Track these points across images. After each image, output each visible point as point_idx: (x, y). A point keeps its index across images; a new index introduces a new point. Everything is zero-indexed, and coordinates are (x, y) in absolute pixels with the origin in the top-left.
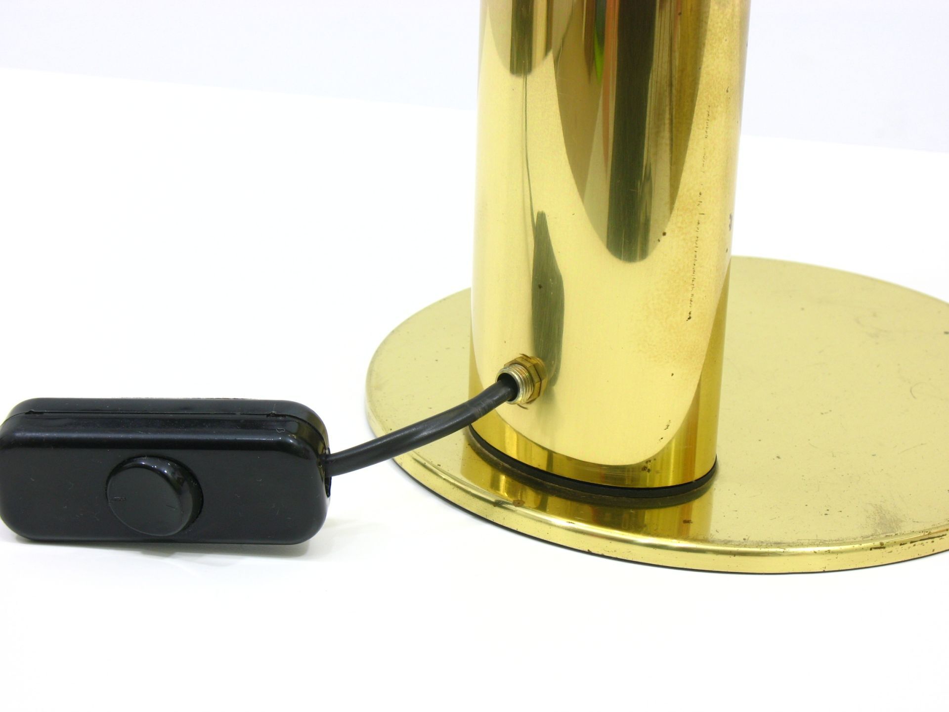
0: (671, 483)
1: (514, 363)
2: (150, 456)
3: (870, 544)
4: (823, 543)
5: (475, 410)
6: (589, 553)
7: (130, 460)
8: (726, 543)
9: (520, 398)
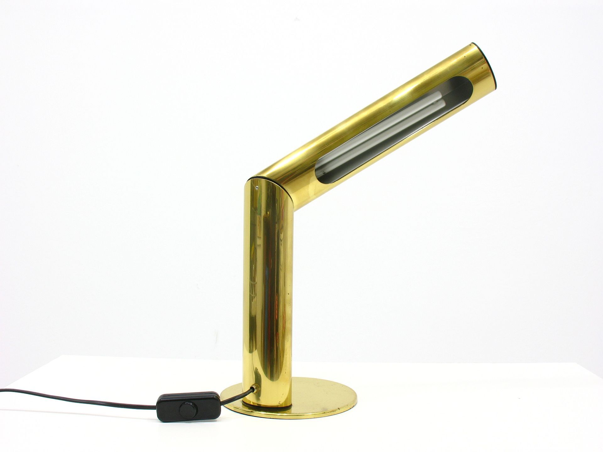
0: (284, 406)
1: (253, 385)
2: (188, 402)
3: (322, 413)
4: (314, 413)
5: (246, 393)
6: (271, 418)
7: (184, 403)
8: (296, 414)
9: (255, 392)
